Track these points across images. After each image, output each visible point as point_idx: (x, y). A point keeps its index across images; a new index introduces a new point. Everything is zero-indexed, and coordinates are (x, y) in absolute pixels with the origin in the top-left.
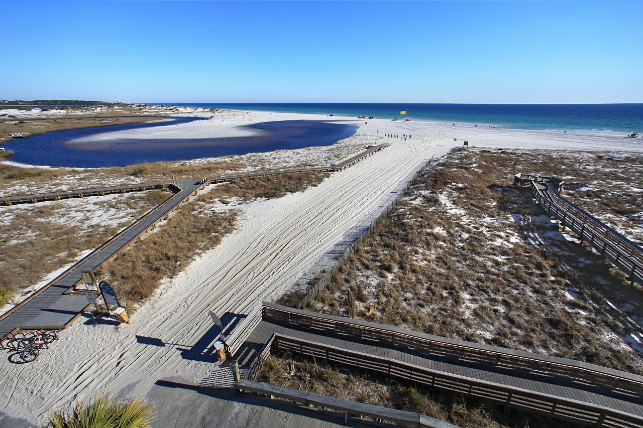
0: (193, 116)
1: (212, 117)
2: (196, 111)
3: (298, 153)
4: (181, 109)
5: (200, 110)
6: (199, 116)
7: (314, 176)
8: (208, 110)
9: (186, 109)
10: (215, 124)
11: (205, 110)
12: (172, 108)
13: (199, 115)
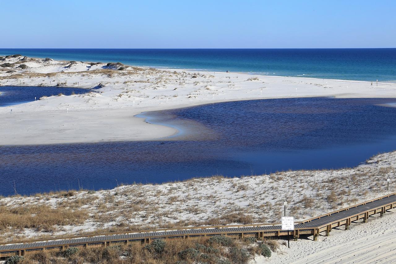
0: (54, 84)
1: (100, 86)
2: (69, 70)
3: (243, 188)
4: (33, 65)
5: (81, 66)
6: (69, 85)
7: (226, 250)
8: (99, 67)
9: (48, 65)
10: (95, 107)
11: (94, 68)
12: (12, 61)
13: (70, 81)
